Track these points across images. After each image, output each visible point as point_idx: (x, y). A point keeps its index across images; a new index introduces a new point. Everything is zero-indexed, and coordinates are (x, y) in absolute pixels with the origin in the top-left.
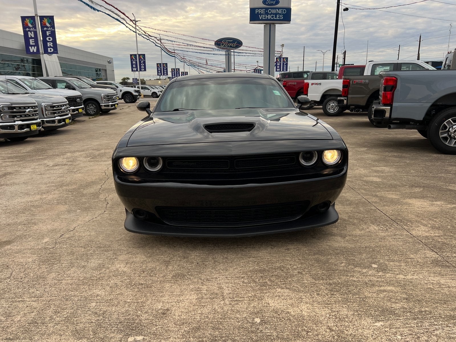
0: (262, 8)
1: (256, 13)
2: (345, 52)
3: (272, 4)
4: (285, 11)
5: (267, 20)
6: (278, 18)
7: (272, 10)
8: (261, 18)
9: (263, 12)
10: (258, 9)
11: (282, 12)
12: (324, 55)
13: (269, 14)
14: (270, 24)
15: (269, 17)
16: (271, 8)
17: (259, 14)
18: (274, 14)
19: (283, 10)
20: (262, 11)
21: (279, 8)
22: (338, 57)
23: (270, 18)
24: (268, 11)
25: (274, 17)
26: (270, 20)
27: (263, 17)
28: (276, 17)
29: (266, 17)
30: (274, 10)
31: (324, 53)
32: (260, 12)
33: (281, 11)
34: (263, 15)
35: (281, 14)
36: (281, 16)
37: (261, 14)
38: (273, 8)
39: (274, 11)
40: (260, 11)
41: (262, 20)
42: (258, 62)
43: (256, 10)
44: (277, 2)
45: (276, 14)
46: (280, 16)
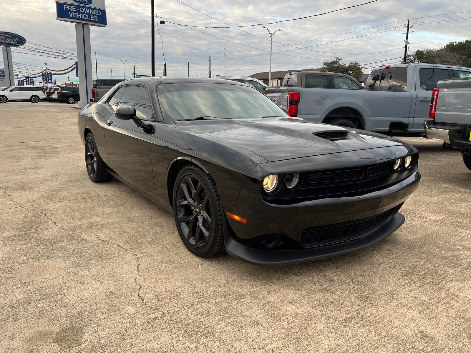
0: (72, 5)
1: (65, 9)
2: (166, 63)
3: (84, 3)
4: (99, 12)
5: (79, 19)
6: (92, 19)
7: (84, 8)
8: (71, 16)
9: (74, 10)
10: (68, 5)
11: (97, 13)
12: (124, 64)
13: (81, 13)
14: (83, 24)
15: (82, 16)
16: (83, 7)
17: (69, 11)
18: (87, 14)
19: (97, 12)
20: (72, 8)
21: (92, 9)
22: (135, 68)
23: (82, 18)
24: (79, 9)
25: (87, 17)
26: (83, 20)
27: (74, 15)
28: (90, 17)
29: (78, 15)
30: (87, 9)
31: (124, 62)
32: (70, 9)
33: (95, 12)
34: (74, 13)
35: (96, 15)
36: (96, 17)
37: (71, 12)
38: (86, 8)
39: (86, 11)
40: (70, 7)
41: (72, 18)
42: (46, 64)
43: (65, 6)
44: (90, 2)
45: (90, 15)
46: (94, 17)
